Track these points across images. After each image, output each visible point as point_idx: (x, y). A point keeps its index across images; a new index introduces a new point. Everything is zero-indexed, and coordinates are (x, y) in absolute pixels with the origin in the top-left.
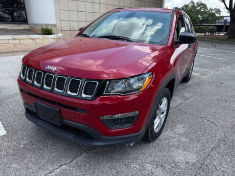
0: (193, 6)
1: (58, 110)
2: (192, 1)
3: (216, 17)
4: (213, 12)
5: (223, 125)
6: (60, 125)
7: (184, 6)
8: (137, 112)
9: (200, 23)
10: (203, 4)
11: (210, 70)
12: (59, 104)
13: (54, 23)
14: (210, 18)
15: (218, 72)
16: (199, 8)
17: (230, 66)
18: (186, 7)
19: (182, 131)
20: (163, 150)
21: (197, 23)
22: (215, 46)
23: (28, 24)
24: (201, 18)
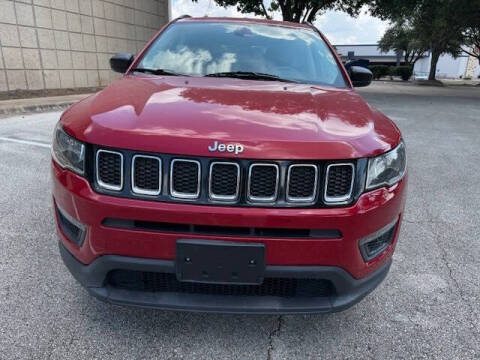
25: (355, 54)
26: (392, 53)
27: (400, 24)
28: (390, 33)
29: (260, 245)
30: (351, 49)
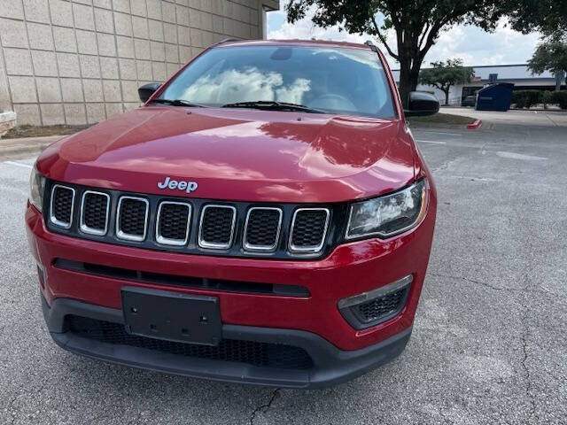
1: (215, 300)
5: (507, 287)
6: (215, 345)
12: (213, 283)
17: (439, 169)
19: (443, 314)
20: (433, 363)
25: (499, 77)
26: (547, 74)
27: (557, 38)
28: (542, 49)
29: (210, 299)
30: (493, 71)
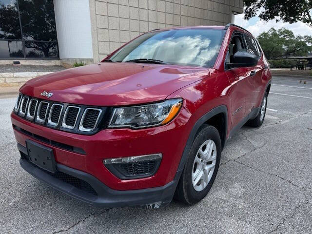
0: (275, 35)
1: (51, 150)
2: (272, 28)
3: (307, 47)
4: (302, 40)
5: (304, 186)
6: (53, 172)
7: (262, 35)
8: (160, 155)
9: (284, 55)
10: (288, 31)
11: (294, 112)
12: (54, 143)
13: (91, 57)
14: (299, 49)
15: (305, 115)
16: (282, 36)
18: (265, 36)
19: (240, 192)
21: (281, 56)
22: (305, 83)
23: (59, 59)
24: (285, 49)
